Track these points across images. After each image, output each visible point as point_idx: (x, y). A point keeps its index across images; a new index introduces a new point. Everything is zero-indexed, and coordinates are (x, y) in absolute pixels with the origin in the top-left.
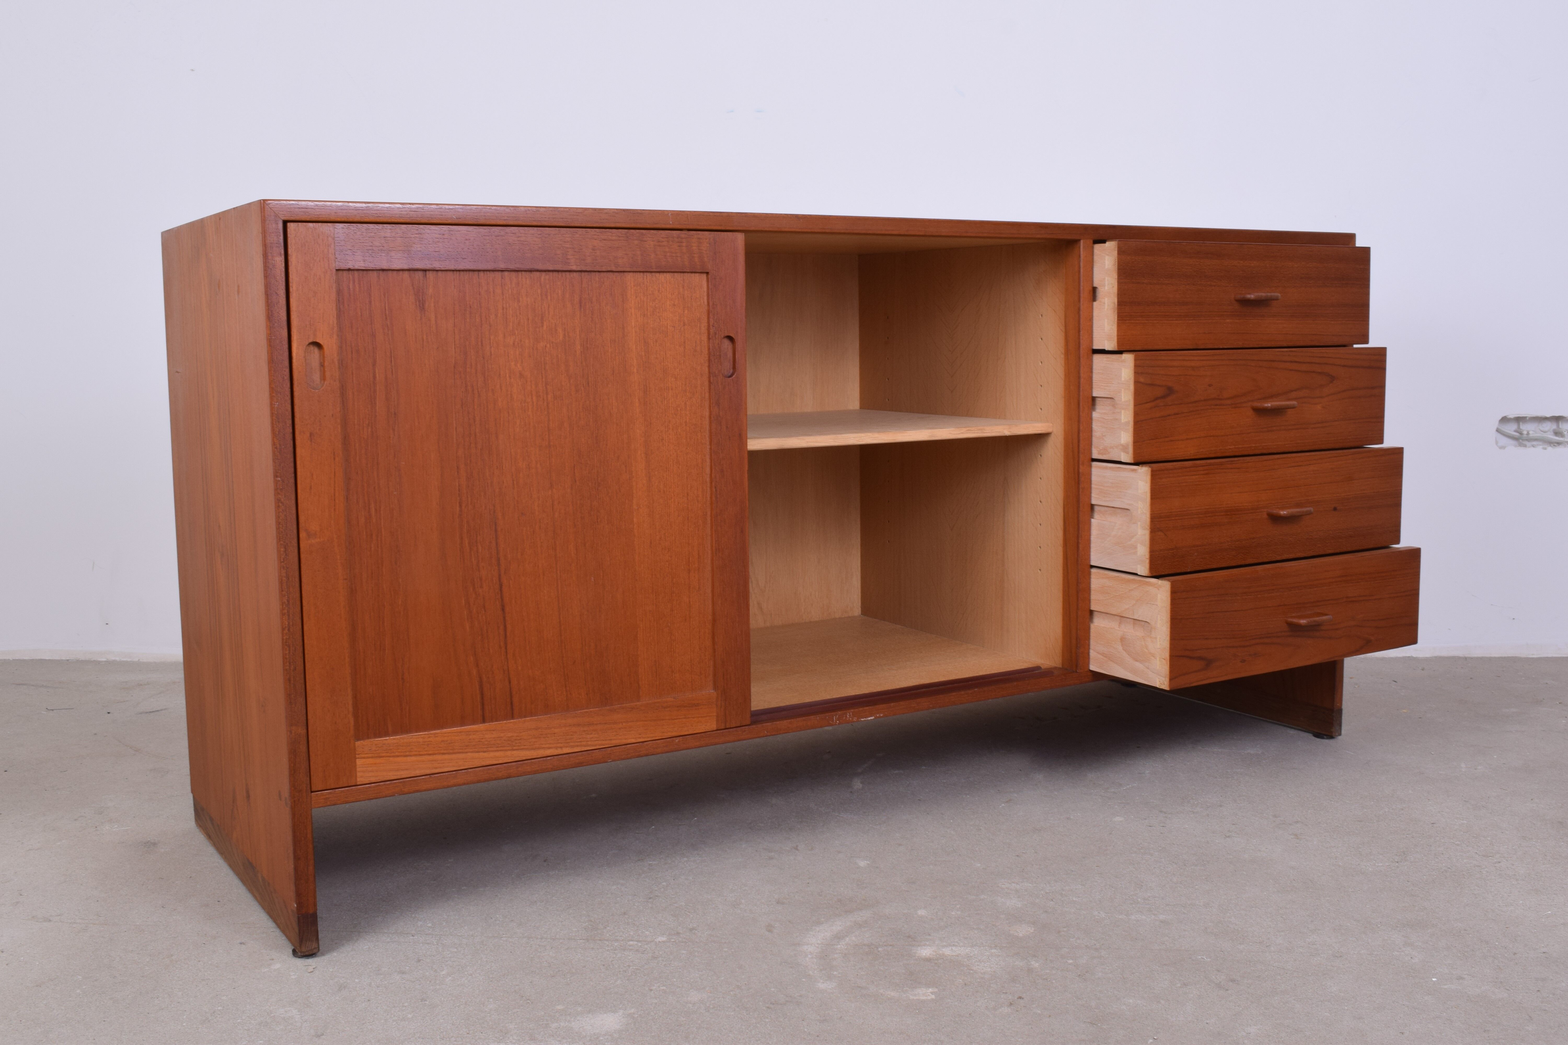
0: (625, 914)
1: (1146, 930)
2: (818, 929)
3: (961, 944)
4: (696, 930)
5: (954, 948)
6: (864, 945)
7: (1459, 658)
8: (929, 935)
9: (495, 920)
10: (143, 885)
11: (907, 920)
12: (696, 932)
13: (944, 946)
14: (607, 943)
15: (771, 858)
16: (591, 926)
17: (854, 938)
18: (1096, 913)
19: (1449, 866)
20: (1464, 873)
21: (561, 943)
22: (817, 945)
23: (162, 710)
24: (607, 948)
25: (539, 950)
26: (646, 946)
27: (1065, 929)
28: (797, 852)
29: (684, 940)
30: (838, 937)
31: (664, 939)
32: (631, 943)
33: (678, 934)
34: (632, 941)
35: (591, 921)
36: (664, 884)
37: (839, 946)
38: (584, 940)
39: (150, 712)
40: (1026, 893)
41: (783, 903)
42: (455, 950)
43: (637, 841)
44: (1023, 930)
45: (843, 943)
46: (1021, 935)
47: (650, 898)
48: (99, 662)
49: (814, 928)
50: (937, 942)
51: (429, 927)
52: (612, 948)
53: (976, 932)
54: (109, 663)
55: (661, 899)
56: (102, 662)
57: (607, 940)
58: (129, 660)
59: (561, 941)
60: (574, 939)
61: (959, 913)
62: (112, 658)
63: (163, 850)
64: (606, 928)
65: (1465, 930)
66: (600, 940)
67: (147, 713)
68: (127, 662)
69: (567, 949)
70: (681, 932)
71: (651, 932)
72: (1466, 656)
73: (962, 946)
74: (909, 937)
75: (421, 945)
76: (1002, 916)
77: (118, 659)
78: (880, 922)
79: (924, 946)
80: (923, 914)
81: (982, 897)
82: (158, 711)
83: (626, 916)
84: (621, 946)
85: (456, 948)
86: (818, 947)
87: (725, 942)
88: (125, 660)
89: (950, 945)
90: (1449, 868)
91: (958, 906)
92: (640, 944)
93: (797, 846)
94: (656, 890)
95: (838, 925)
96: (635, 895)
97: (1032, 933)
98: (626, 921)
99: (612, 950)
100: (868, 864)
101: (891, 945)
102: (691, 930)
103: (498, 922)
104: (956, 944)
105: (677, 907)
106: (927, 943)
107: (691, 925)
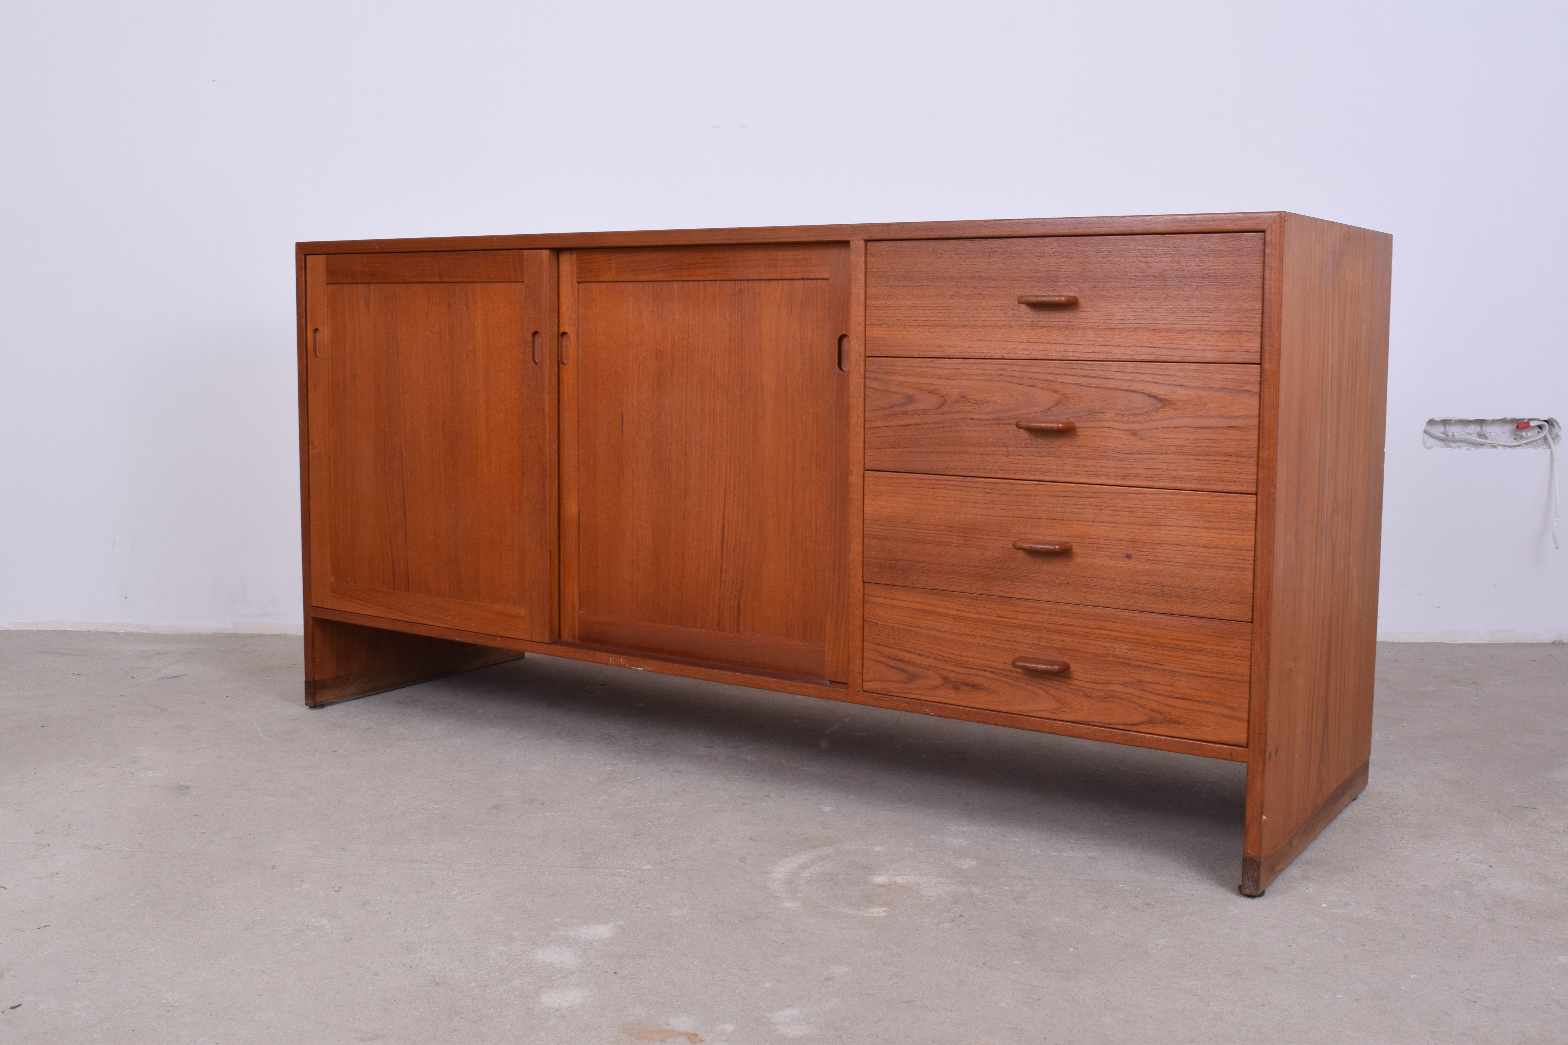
0: (614, 847)
1: (1075, 865)
2: (785, 861)
3: (912, 874)
4: (677, 860)
5: (905, 877)
6: (826, 874)
7: (1388, 643)
8: (884, 866)
9: (499, 851)
10: (180, 821)
11: (865, 855)
12: (678, 862)
13: (896, 875)
14: (599, 870)
15: (745, 804)
16: (584, 856)
17: (817, 868)
18: (1033, 850)
19: (1351, 817)
20: (1363, 822)
21: (558, 870)
22: (785, 874)
23: (181, 676)
24: (598, 874)
25: (539, 875)
26: (633, 873)
27: (1004, 863)
28: (768, 799)
29: (667, 868)
30: (803, 867)
31: (649, 867)
32: (620, 870)
33: (662, 863)
34: (621, 868)
35: (584, 853)
36: (649, 823)
37: (804, 874)
38: (578, 867)
39: (171, 677)
40: (972, 834)
41: (755, 840)
42: (464, 875)
43: (625, 789)
44: (967, 864)
45: (808, 872)
46: (965, 867)
47: (636, 835)
48: (118, 634)
49: (782, 860)
50: (890, 872)
51: (440, 856)
52: (603, 874)
53: (925, 864)
54: (127, 634)
55: (646, 836)
56: (121, 633)
57: (599, 868)
58: (146, 632)
59: (558, 868)
60: (569, 867)
61: (911, 849)
62: (130, 629)
63: (195, 793)
64: (597, 858)
65: (1357, 867)
66: (592, 868)
67: (168, 678)
68: (144, 633)
69: (563, 875)
70: (664, 862)
71: (637, 862)
72: (1394, 641)
73: (913, 875)
74: (866, 868)
75: (434, 870)
76: (949, 852)
77: (135, 631)
78: (840, 856)
79: (879, 875)
80: (879, 849)
81: (933, 837)
82: (178, 676)
83: (615, 849)
84: (611, 873)
85: (465, 873)
86: (785, 875)
87: (703, 871)
88: (142, 632)
89: (902, 875)
90: (1351, 818)
91: (911, 844)
92: (628, 871)
93: (769, 794)
94: (642, 829)
95: (803, 858)
96: (623, 833)
97: (975, 866)
98: (616, 853)
99: (603, 875)
100: (832, 809)
101: (849, 874)
102: (673, 860)
103: (501, 853)
104: (908, 874)
105: (660, 842)
106: (882, 873)
107: (673, 857)
